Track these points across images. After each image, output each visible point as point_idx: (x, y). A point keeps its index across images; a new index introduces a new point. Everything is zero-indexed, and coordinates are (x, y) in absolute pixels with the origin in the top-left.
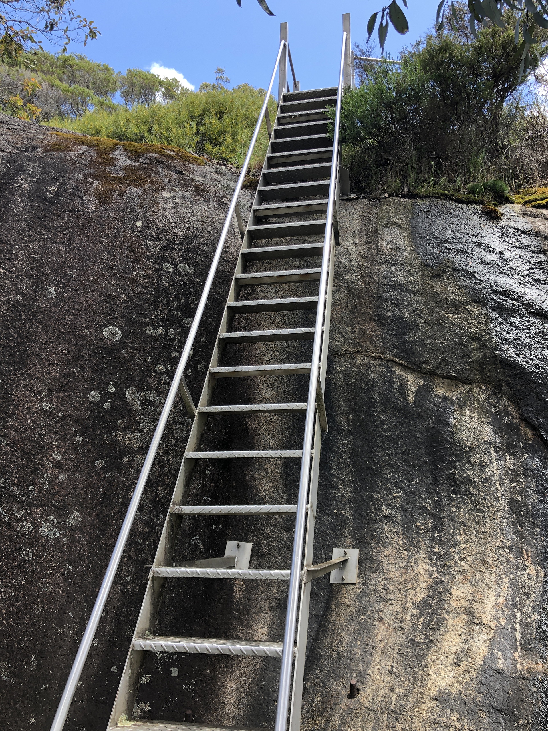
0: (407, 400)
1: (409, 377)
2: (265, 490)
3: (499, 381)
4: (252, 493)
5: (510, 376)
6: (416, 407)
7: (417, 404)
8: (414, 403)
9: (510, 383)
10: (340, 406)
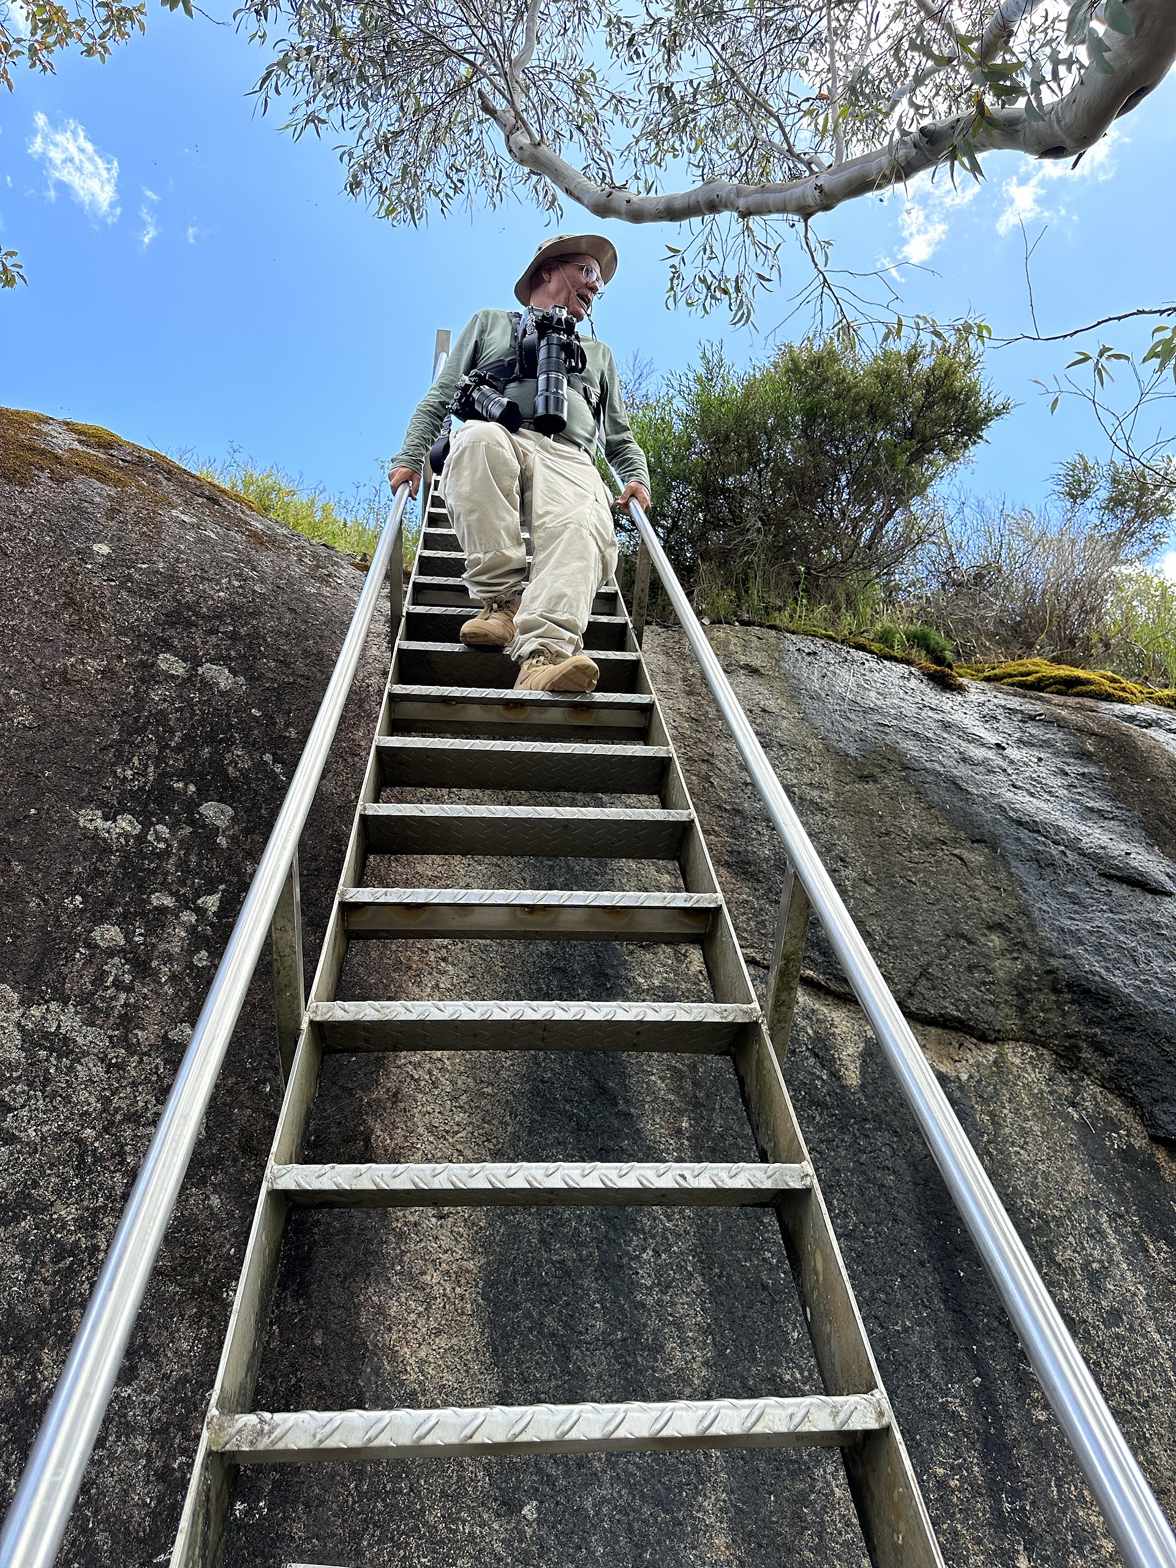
0: (839, 1078)
1: (834, 1015)
2: (422, 1362)
3: (1069, 1036)
4: (377, 1372)
5: (1099, 1023)
6: (867, 1097)
7: (870, 1090)
8: (863, 1086)
9: (1103, 1042)
10: (650, 1089)
